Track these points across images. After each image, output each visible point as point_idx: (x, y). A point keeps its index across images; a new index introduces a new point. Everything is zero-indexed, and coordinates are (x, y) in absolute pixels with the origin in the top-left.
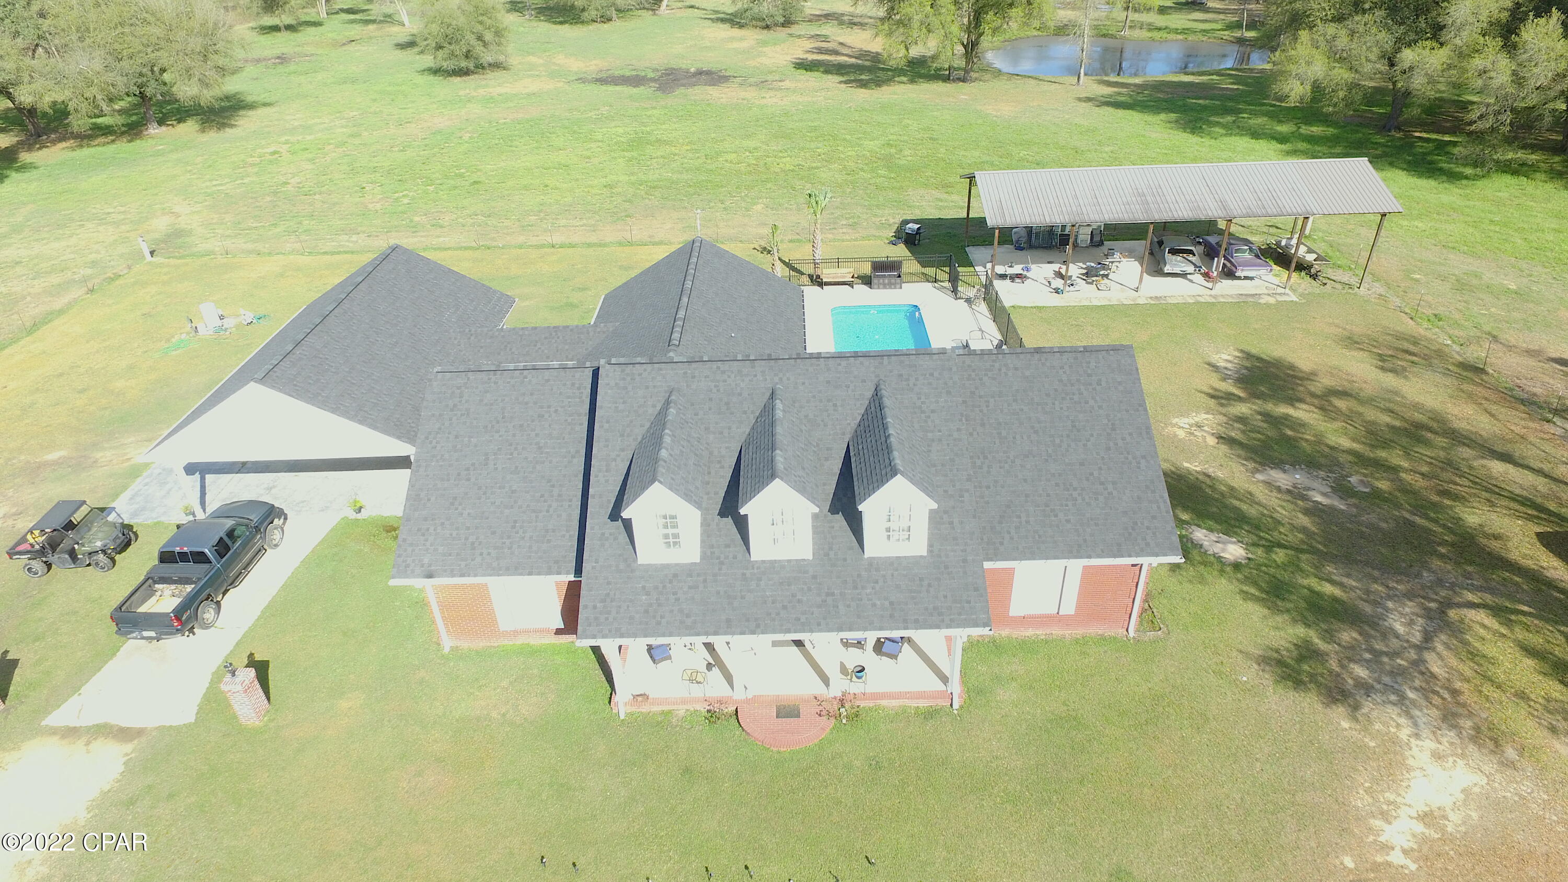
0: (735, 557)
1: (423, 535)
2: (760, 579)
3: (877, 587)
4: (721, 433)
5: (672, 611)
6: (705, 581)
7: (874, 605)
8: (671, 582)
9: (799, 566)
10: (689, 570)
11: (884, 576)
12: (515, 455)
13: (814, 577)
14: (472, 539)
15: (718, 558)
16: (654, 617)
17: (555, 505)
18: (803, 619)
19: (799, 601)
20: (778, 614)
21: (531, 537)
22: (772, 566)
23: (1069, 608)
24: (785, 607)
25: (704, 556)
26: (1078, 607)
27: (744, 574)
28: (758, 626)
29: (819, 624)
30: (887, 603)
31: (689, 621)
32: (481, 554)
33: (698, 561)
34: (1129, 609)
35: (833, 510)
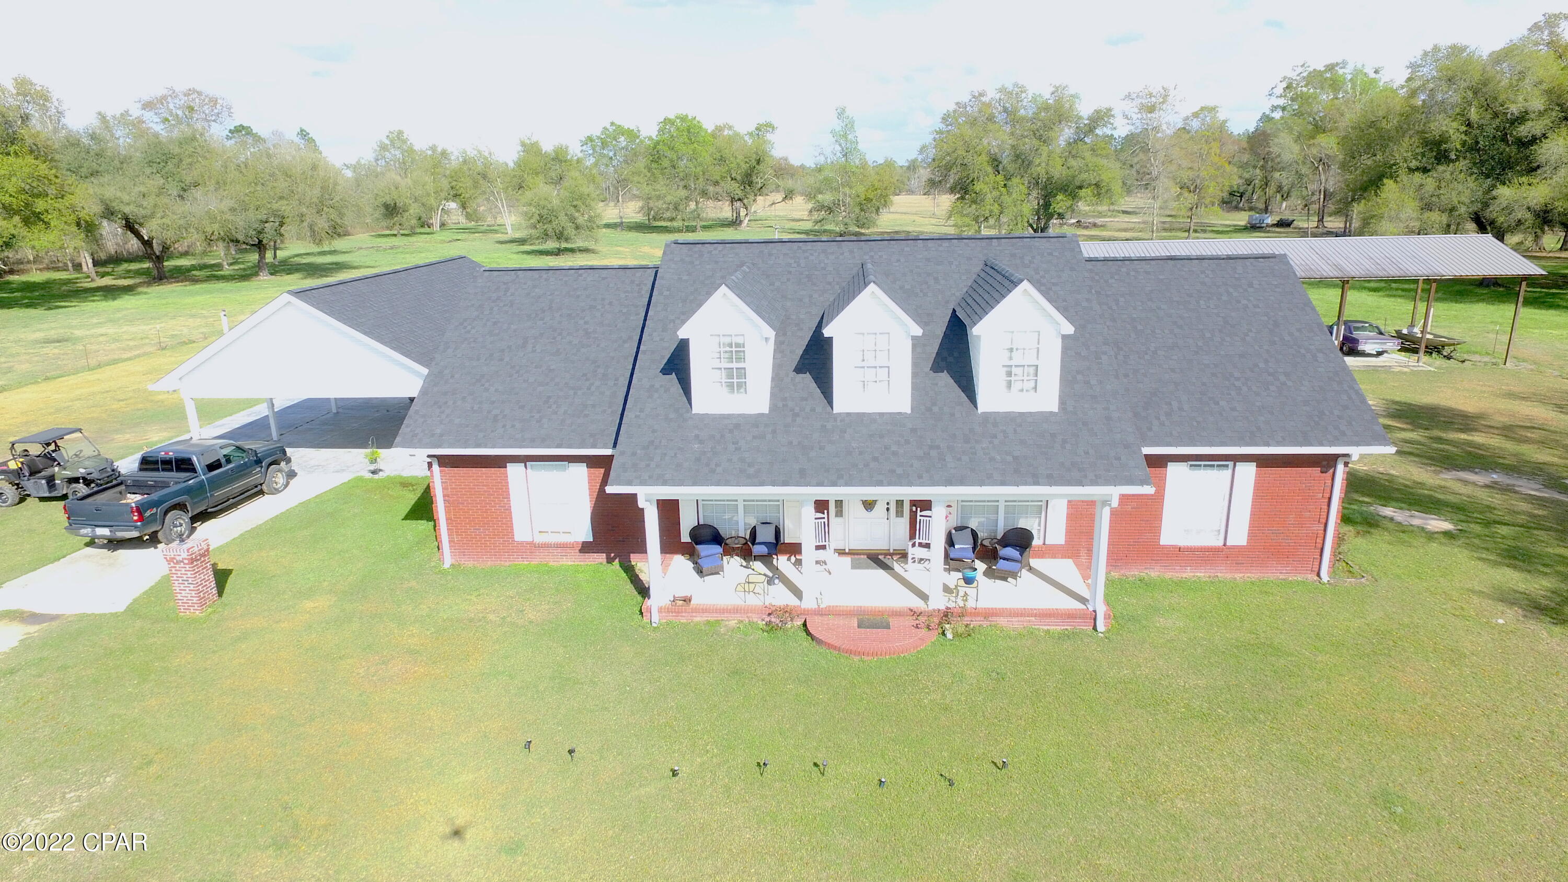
0: (813, 410)
1: (440, 407)
2: (844, 431)
3: (996, 442)
4: (801, 300)
5: (730, 460)
6: (774, 432)
7: (992, 459)
8: (731, 431)
9: (895, 419)
10: (755, 421)
11: (1004, 432)
12: (559, 338)
13: (913, 430)
14: (495, 412)
15: (792, 410)
16: (707, 465)
17: (597, 383)
18: (899, 471)
19: (895, 454)
20: (867, 465)
21: (565, 412)
22: (860, 418)
23: (1239, 537)
24: (875, 459)
25: (773, 407)
26: (1252, 535)
27: (823, 426)
28: (840, 477)
29: (920, 477)
30: (1009, 458)
31: (751, 471)
32: (504, 426)
33: (767, 412)
34: (1319, 540)
35: (937, 367)
